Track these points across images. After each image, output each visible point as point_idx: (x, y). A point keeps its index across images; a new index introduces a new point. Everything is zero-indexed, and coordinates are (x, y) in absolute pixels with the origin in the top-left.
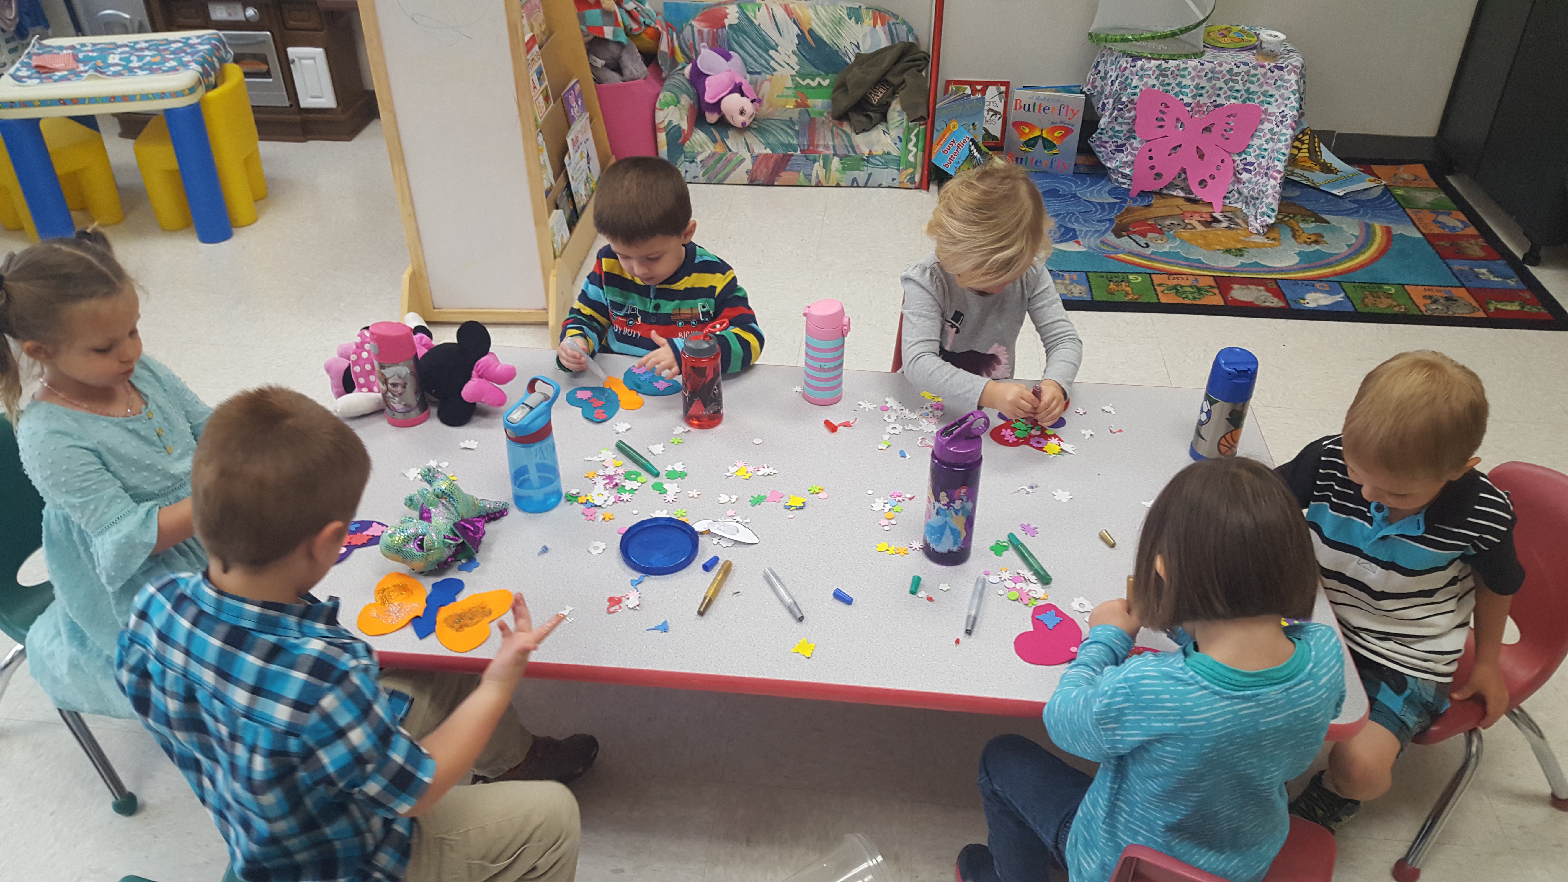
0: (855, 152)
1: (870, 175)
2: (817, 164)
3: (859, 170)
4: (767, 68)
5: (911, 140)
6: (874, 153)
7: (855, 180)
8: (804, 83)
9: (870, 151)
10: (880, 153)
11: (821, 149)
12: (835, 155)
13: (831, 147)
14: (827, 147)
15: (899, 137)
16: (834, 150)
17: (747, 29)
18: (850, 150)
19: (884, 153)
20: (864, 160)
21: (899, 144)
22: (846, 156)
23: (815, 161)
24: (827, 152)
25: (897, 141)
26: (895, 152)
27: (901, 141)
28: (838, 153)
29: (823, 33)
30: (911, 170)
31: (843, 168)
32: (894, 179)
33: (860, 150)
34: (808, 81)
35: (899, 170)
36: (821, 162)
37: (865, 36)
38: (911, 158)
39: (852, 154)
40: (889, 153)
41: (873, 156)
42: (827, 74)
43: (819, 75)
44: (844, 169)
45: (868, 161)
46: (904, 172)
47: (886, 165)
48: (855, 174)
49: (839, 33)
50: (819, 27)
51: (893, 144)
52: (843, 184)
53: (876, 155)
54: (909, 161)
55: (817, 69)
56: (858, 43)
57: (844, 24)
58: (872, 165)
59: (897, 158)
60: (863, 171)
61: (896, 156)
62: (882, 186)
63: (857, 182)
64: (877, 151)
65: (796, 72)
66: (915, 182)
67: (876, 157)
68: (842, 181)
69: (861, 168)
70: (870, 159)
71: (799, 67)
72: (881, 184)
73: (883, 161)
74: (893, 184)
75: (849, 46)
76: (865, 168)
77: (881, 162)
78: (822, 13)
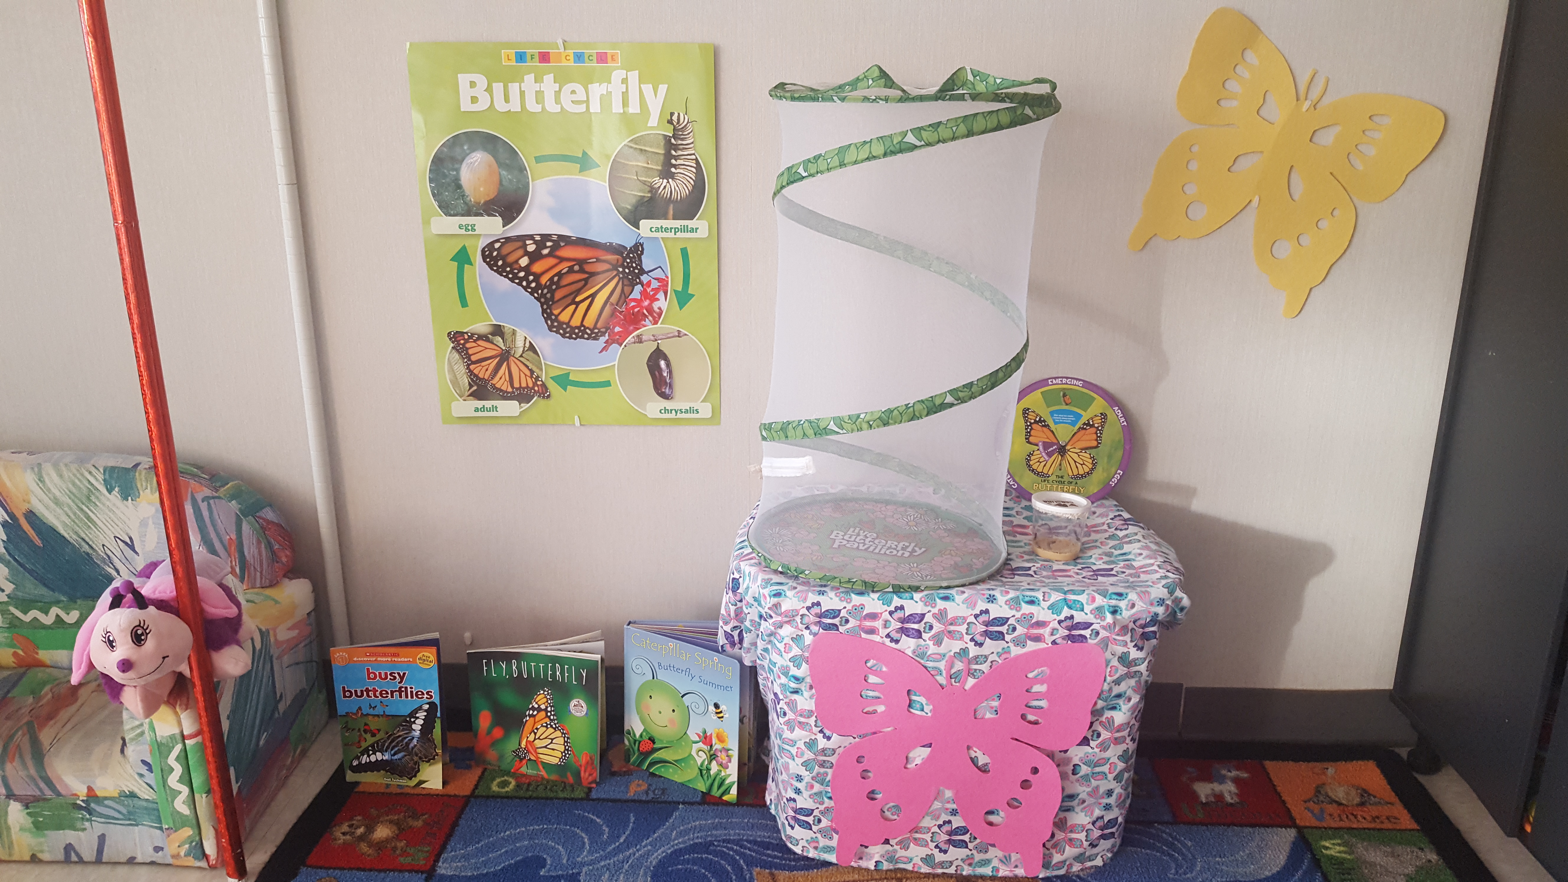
0: (57, 793)
1: (102, 838)
3: (75, 829)
5: (172, 770)
6: (99, 793)
7: (69, 848)
8: (27, 618)
9: (90, 789)
10: (113, 793)
12: (10, 796)
15: (144, 761)
16: (6, 786)
18: (42, 785)
19: (122, 794)
20: (80, 808)
21: (150, 778)
22: (36, 799)
25: (144, 770)
26: (145, 793)
27: (150, 769)
28: (15, 792)
29: (56, 519)
30: (188, 831)
31: (36, 823)
32: (157, 849)
33: (66, 786)
34: (34, 613)
35: (161, 829)
37: (144, 523)
38: (181, 806)
39: (49, 794)
40: (133, 795)
41: (100, 800)
42: (73, 599)
43: (57, 603)
44: (39, 827)
45: (90, 811)
46: (173, 836)
47: (132, 818)
48: (69, 836)
49: (89, 518)
50: (47, 508)
51: (136, 777)
52: (45, 857)
53: (106, 798)
54: (178, 812)
55: (53, 590)
56: (131, 538)
57: (99, 501)
58: (103, 820)
59: (151, 805)
60: (85, 829)
61: (147, 800)
62: (137, 861)
63: (77, 854)
64: (105, 789)
65: (8, 596)
66: (205, 856)
67: (106, 802)
68: (42, 851)
69: (79, 824)
70: (92, 805)
71: (13, 586)
72: (134, 858)
73: (124, 811)
74: (159, 857)
75: (112, 545)
76: (87, 824)
77: (119, 812)
78: (52, 481)
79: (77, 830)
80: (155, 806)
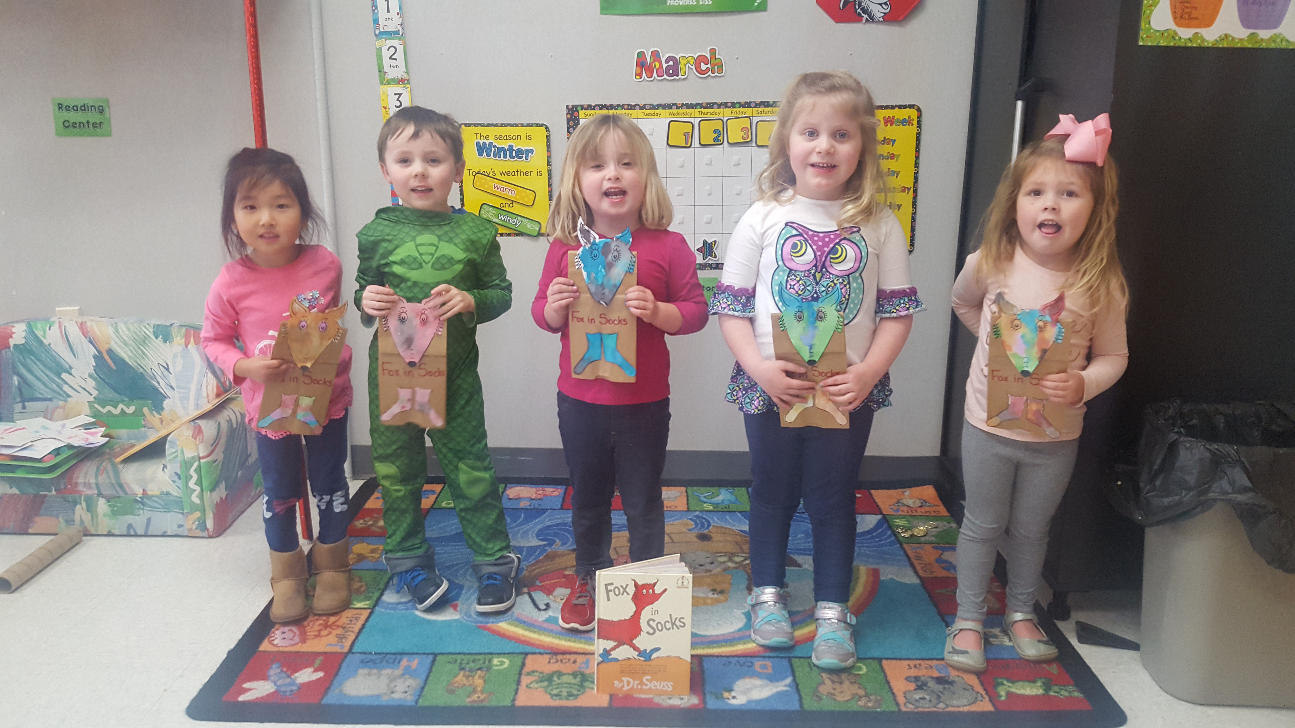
0: (126, 493)
1: (149, 520)
2: (78, 507)
4: (59, 394)
5: (191, 477)
6: (149, 493)
7: (130, 526)
8: (104, 411)
9: (144, 490)
10: (157, 493)
11: (81, 488)
12: (100, 495)
13: (94, 486)
14: (88, 485)
15: (176, 473)
16: (98, 489)
17: (34, 349)
18: (118, 488)
19: (162, 493)
20: (137, 501)
21: (179, 483)
22: (114, 497)
23: (75, 503)
24: (89, 492)
25: (176, 478)
26: (175, 492)
27: (179, 478)
28: (103, 492)
29: (124, 353)
30: (198, 514)
31: (113, 511)
32: (180, 526)
33: (131, 488)
34: (108, 408)
35: (183, 514)
36: (84, 504)
37: (175, 356)
38: (195, 499)
39: (122, 494)
40: (168, 494)
41: (150, 497)
42: (131, 399)
43: (122, 402)
44: (114, 514)
45: (143, 503)
46: (190, 517)
47: (167, 508)
48: (130, 519)
49: (145, 354)
50: (120, 347)
51: (171, 482)
52: (116, 532)
53: (153, 496)
54: (194, 503)
55: (120, 394)
56: (167, 365)
57: (150, 343)
58: (149, 509)
59: (178, 499)
60: (139, 515)
61: (176, 497)
62: (167, 534)
63: (134, 530)
64: (153, 490)
65: (95, 398)
66: (207, 530)
67: (153, 498)
68: (115, 529)
69: (136, 512)
70: (145, 500)
71: (97, 392)
72: (166, 532)
73: (163, 503)
74: (180, 531)
75: (156, 368)
76: (141, 511)
77: (160, 504)
78: (123, 332)
79: (134, 515)
80: (180, 500)
